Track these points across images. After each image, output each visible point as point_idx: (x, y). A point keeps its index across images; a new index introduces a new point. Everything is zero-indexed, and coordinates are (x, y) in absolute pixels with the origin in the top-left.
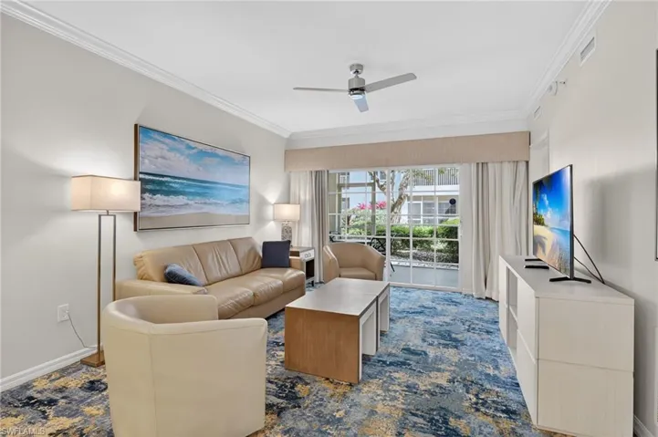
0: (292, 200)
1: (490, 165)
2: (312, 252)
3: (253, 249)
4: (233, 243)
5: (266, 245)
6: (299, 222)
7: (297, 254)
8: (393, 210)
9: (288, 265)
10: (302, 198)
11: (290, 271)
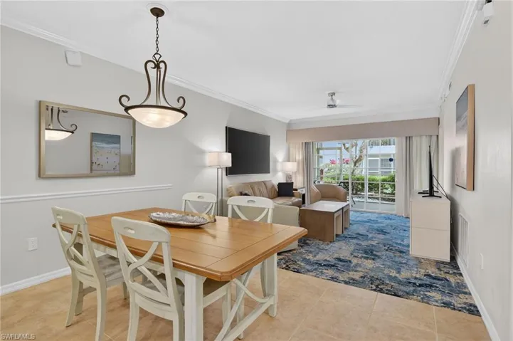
0: (291, 159)
1: (414, 138)
2: (304, 189)
3: (273, 186)
4: (264, 183)
5: (280, 185)
6: (295, 173)
7: (296, 190)
8: (355, 165)
9: (292, 195)
10: (297, 158)
11: (293, 198)
